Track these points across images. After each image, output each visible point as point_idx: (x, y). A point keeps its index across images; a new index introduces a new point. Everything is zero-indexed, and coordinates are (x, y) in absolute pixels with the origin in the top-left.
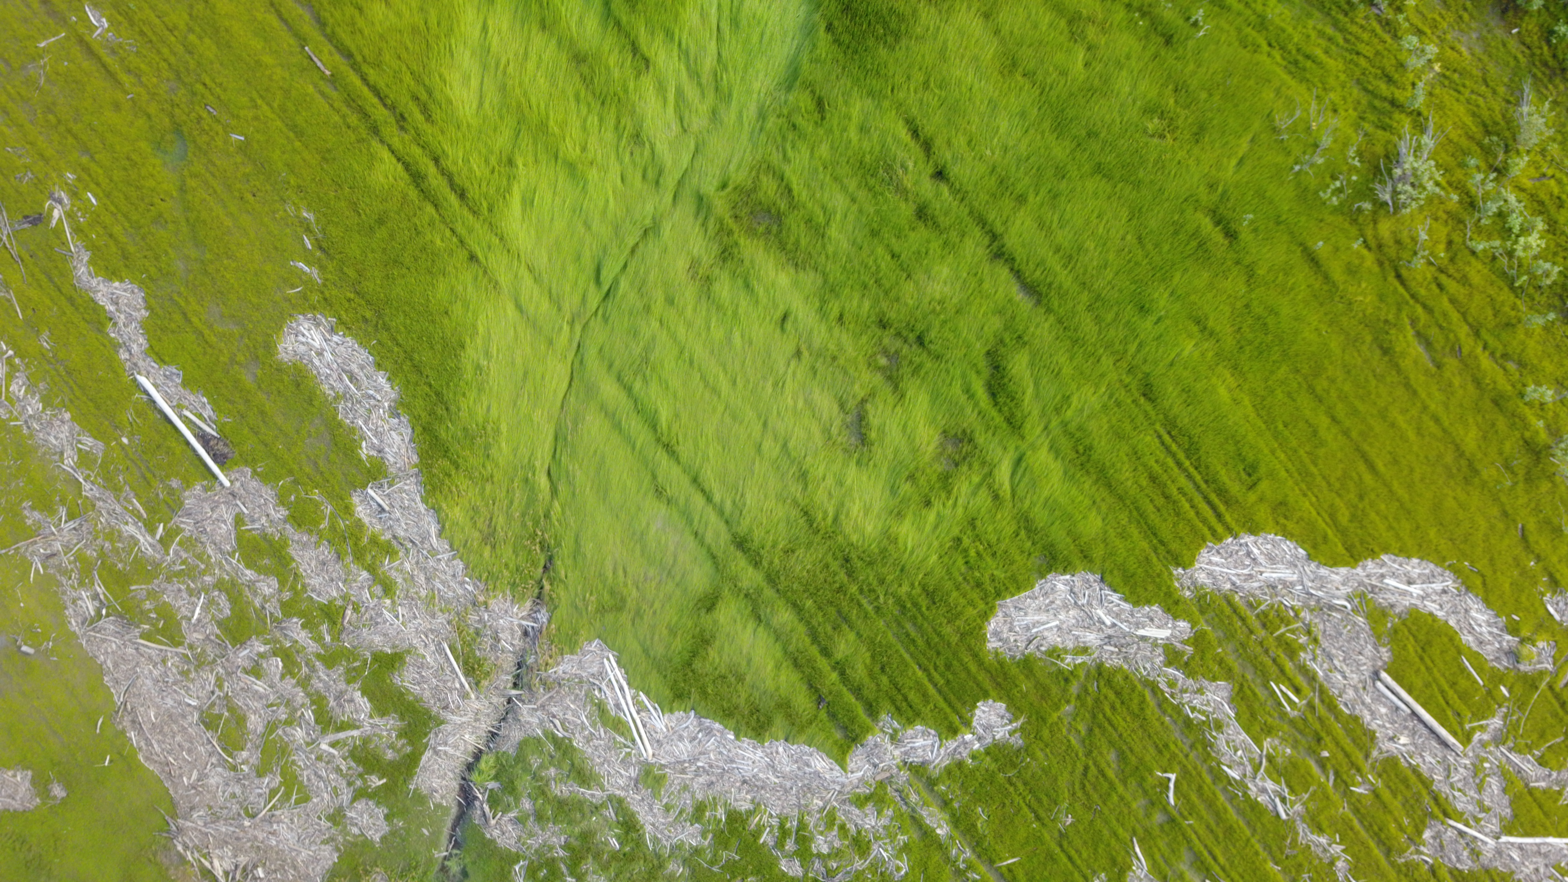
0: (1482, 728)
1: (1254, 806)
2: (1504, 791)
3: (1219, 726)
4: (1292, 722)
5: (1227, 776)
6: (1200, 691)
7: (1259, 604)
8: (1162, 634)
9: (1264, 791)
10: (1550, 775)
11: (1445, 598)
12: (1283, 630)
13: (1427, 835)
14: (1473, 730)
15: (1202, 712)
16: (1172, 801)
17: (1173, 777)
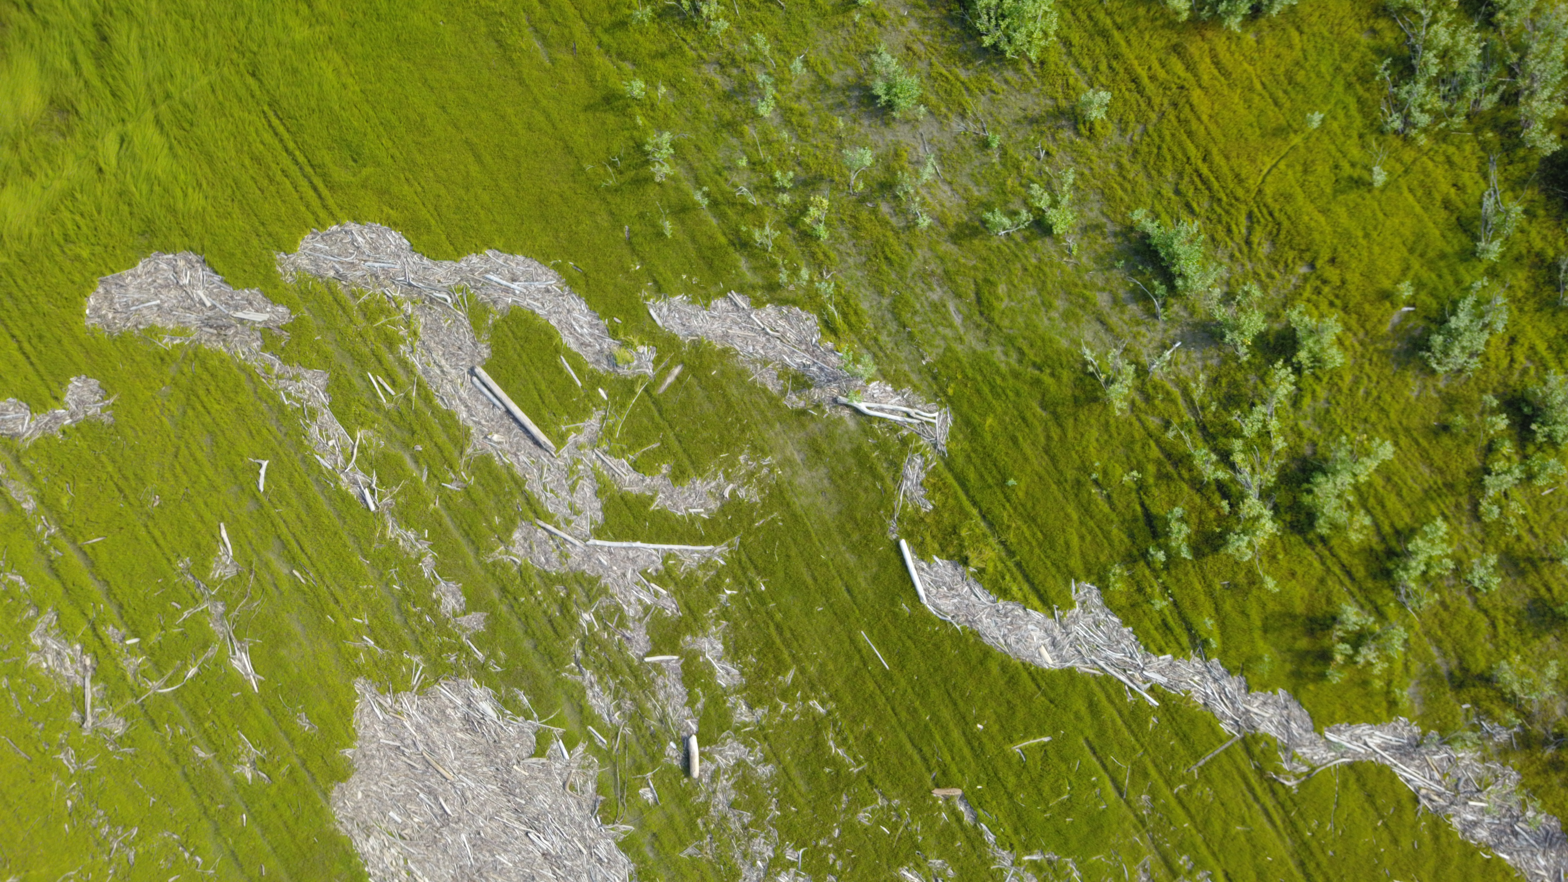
0: (578, 430)
1: (345, 497)
2: (597, 493)
3: (313, 414)
4: (387, 414)
5: (319, 466)
6: (296, 378)
7: (362, 293)
8: (260, 317)
9: (355, 482)
10: (643, 481)
11: (547, 296)
12: (383, 320)
13: (517, 535)
14: (568, 431)
15: (298, 400)
16: (262, 488)
17: (265, 464)
